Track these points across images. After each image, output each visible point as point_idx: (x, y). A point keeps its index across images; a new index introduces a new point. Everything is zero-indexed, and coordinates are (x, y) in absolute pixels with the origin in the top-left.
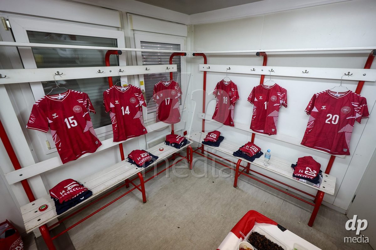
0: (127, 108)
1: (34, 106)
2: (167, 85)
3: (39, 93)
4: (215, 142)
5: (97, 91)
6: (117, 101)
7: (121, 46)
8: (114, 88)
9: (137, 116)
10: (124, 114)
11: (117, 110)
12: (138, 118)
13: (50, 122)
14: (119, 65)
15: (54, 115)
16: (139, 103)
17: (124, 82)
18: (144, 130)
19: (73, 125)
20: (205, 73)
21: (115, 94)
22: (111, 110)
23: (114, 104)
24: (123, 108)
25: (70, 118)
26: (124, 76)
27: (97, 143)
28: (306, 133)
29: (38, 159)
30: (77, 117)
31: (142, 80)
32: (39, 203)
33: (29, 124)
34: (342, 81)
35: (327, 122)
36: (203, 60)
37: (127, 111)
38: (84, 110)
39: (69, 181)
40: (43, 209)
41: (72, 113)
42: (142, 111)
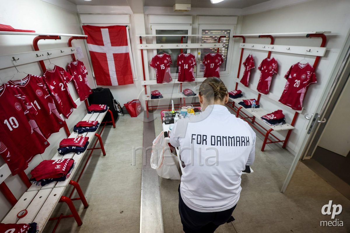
0: (187, 65)
1: (153, 58)
2: (213, 56)
3: (155, 53)
4: (233, 95)
5: (176, 56)
6: (182, 61)
7: (190, 34)
8: (182, 54)
9: (191, 70)
10: (185, 68)
11: (182, 66)
12: (191, 72)
13: (156, 65)
14: (187, 43)
15: (158, 62)
16: (193, 63)
17: (189, 52)
18: (193, 79)
19: (163, 68)
20: (243, 49)
21: (182, 57)
22: (179, 65)
23: (181, 62)
24: (185, 65)
25: (163, 65)
26: (189, 49)
27: (170, 79)
28: (283, 93)
29: (151, 79)
30: (165, 65)
31: (200, 52)
32: (148, 95)
33: (150, 65)
34: (305, 56)
35: (295, 86)
36: (242, 41)
37: (186, 67)
38: (168, 62)
39: (157, 91)
40: (148, 97)
41: (163, 63)
42: (194, 68)
